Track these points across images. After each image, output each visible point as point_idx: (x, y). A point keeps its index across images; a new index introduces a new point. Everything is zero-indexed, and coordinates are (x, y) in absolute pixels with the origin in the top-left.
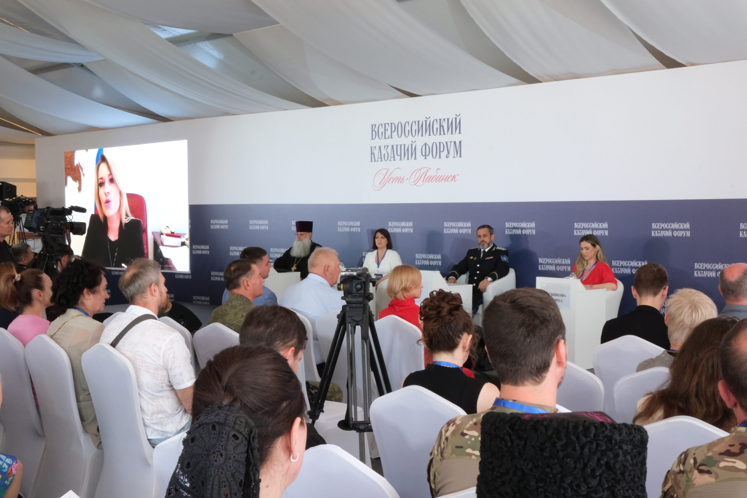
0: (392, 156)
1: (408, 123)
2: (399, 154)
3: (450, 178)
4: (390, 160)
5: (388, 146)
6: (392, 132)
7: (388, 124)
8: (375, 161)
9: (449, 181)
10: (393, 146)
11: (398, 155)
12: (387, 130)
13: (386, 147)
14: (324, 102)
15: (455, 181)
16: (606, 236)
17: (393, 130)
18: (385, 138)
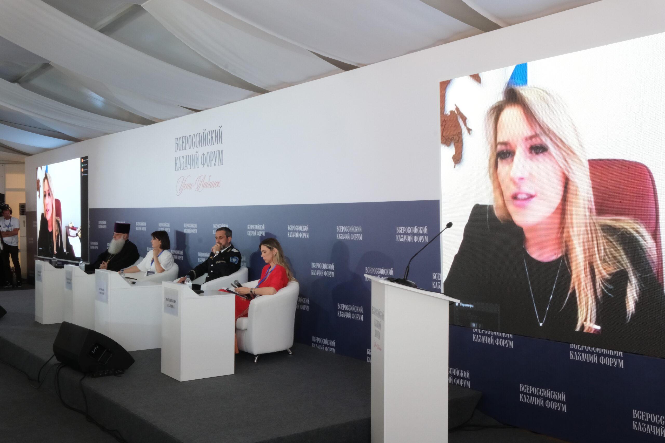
0: (186, 166)
1: (194, 135)
2: (189, 163)
3: (217, 184)
4: (185, 169)
5: (184, 156)
6: (186, 144)
7: (184, 137)
8: (177, 170)
9: (216, 187)
10: (186, 156)
11: (189, 165)
12: (183, 142)
13: (183, 157)
14: (153, 120)
15: (219, 187)
16: (308, 238)
17: (187, 143)
18: (182, 150)
